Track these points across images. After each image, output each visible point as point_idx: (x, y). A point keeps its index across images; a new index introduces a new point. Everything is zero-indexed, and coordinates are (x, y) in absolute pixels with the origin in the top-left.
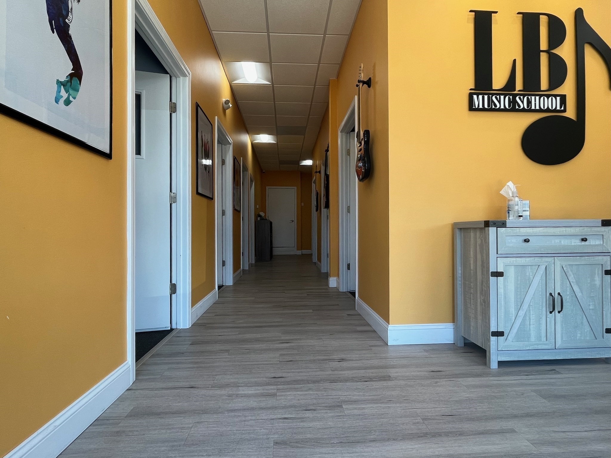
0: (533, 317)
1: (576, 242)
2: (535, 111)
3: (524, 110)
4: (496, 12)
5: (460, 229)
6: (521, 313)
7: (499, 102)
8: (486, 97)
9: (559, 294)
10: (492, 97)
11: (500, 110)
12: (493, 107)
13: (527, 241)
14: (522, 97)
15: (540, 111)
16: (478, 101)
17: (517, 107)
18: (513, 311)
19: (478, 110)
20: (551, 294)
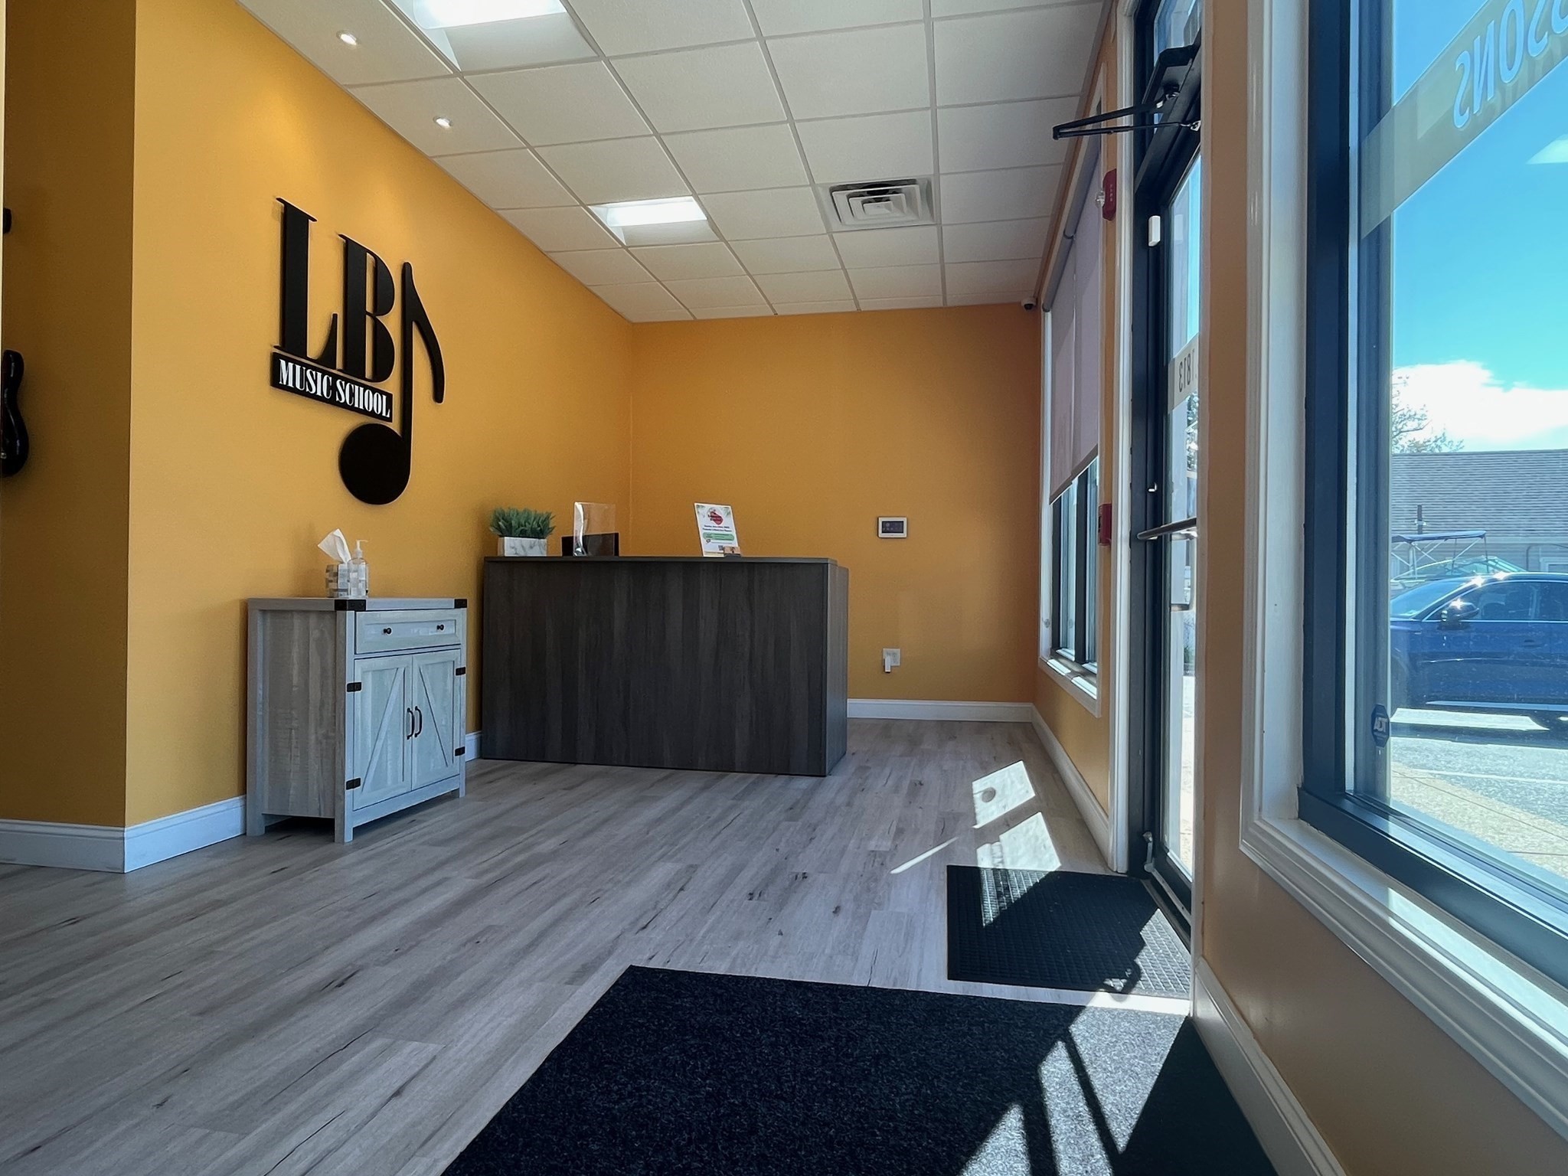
0: (389, 749)
1: (432, 631)
2: (358, 410)
3: (344, 406)
4: (314, 220)
5: (264, 612)
6: (379, 744)
7: (315, 382)
8: (298, 367)
9: (416, 708)
10: (306, 370)
11: (314, 397)
12: (308, 390)
13: (387, 631)
14: (343, 382)
15: (364, 412)
16: (288, 372)
17: (337, 399)
18: (369, 742)
19: (286, 388)
20: (409, 709)
